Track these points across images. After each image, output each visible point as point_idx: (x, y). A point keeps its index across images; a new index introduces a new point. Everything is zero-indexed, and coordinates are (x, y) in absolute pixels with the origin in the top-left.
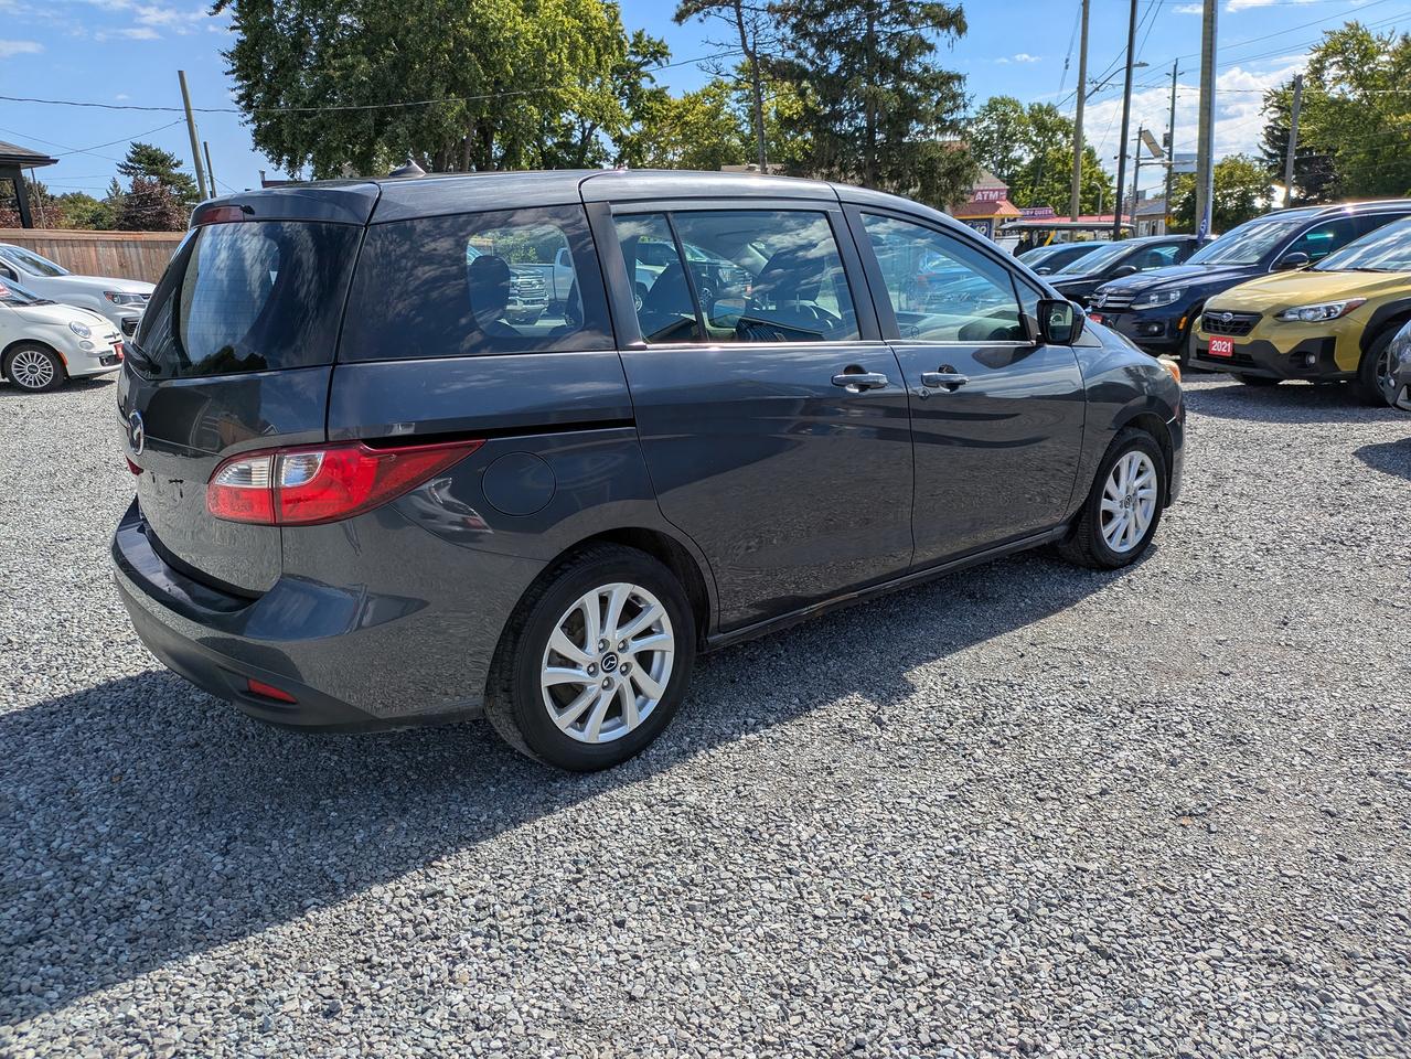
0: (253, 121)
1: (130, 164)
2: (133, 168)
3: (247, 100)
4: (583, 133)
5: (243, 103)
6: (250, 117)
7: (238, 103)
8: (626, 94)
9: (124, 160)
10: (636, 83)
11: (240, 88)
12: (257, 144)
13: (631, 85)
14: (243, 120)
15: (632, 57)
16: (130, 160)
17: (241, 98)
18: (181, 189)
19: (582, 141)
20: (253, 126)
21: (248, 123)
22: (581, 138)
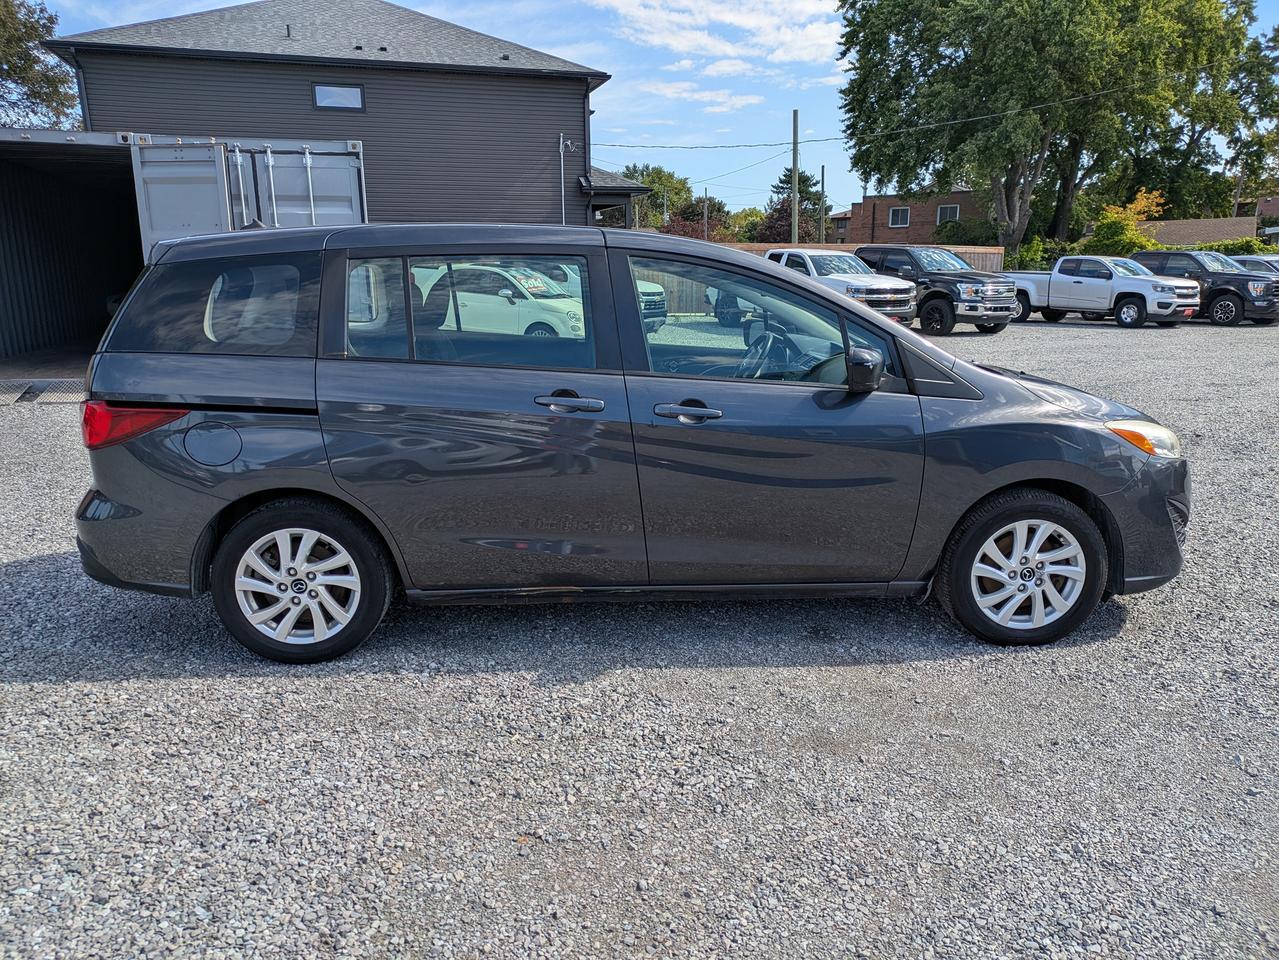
0: (854, 146)
1: (781, 185)
2: (782, 188)
3: (852, 130)
4: (1192, 137)
5: (849, 132)
6: (852, 143)
7: (844, 131)
8: (1252, 93)
9: (776, 182)
10: (1267, 80)
11: (849, 119)
12: (854, 166)
13: (1260, 82)
14: (847, 146)
15: (1267, 53)
16: (781, 182)
17: (848, 127)
18: (815, 204)
19: (1189, 145)
20: (853, 151)
21: (850, 148)
22: (1188, 142)
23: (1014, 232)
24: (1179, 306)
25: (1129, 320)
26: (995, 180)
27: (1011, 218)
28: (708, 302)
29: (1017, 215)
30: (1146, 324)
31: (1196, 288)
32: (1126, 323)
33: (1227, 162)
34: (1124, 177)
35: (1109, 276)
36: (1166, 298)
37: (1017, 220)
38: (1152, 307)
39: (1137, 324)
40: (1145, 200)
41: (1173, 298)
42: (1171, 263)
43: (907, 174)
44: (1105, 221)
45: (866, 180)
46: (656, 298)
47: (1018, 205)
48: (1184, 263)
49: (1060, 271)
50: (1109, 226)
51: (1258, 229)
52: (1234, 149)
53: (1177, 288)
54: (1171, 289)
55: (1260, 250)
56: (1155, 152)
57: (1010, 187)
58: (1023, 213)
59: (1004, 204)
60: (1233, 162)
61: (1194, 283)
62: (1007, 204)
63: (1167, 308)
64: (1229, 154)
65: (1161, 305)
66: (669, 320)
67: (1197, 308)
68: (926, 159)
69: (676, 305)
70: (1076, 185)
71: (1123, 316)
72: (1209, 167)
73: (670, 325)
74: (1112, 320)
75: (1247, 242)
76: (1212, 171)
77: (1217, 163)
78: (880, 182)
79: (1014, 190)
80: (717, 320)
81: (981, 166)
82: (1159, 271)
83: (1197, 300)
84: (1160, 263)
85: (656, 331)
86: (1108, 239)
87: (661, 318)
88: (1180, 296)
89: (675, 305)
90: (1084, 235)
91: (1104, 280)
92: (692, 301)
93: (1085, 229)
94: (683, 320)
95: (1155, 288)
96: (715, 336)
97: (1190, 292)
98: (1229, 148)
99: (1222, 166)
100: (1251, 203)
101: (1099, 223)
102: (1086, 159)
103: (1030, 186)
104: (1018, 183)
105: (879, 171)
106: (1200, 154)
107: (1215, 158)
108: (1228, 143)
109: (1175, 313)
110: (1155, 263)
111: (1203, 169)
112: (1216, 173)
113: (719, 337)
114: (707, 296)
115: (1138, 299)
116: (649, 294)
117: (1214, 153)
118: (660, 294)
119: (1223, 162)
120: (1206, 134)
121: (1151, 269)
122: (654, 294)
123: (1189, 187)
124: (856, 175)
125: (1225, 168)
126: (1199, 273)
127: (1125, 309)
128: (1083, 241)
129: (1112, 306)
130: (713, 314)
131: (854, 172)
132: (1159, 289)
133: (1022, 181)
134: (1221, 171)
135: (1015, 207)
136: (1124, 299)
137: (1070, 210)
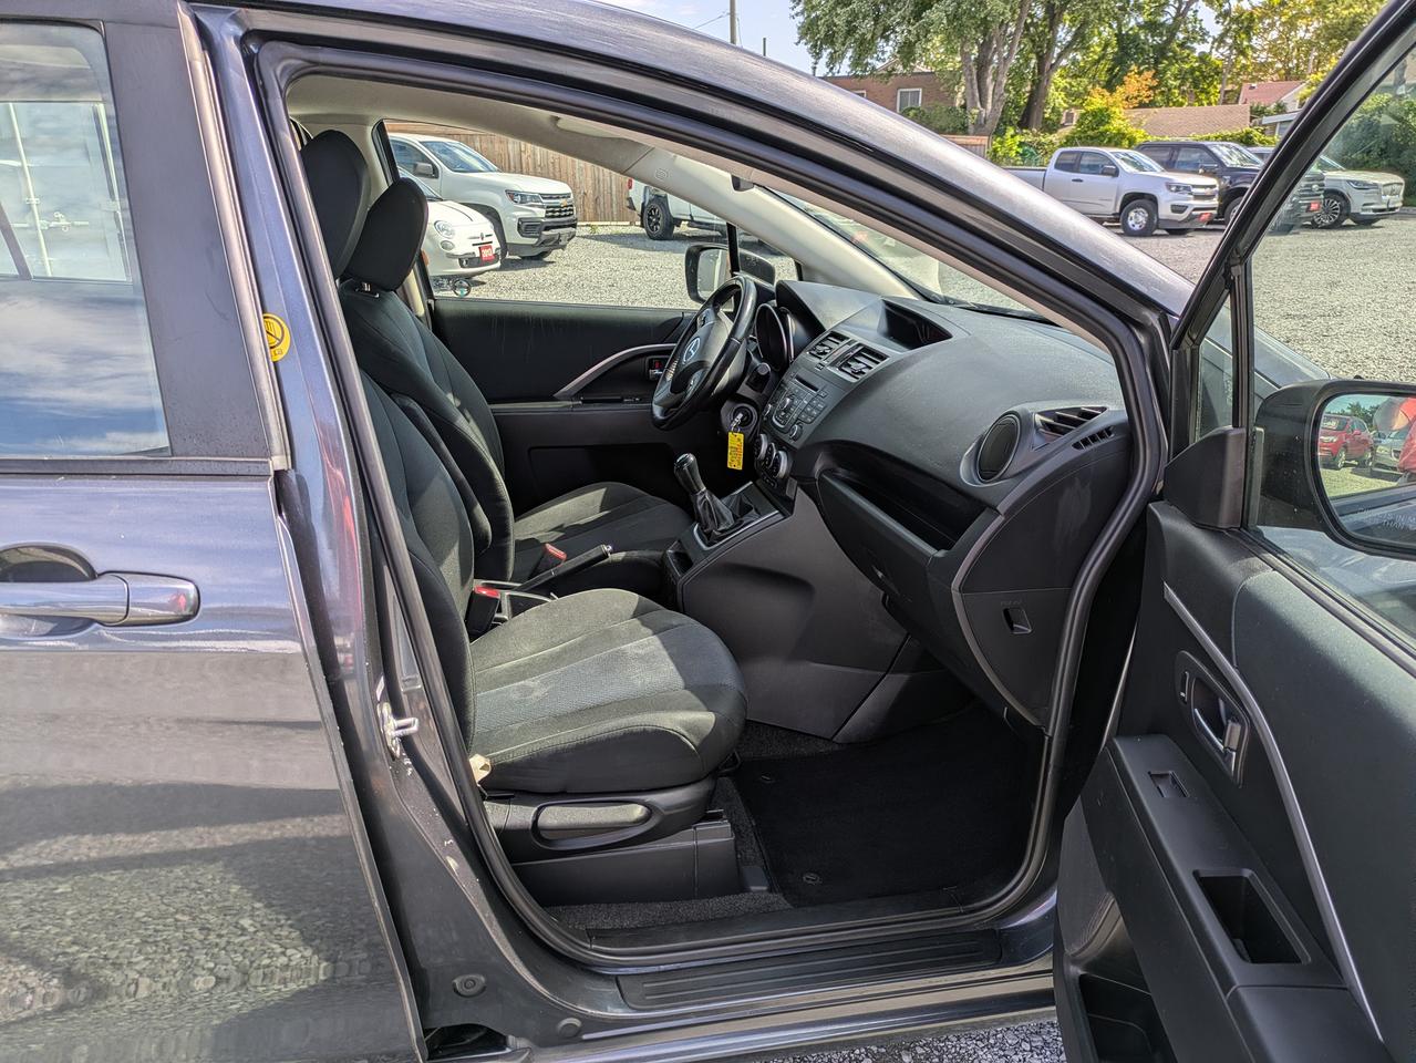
0: (802, 13)
4: (1178, 9)
6: (799, 8)
12: (801, 38)
14: (793, 13)
19: (1175, 19)
20: (801, 19)
21: (797, 15)
22: (1174, 15)
23: (985, 121)
24: (1195, 209)
25: (1137, 227)
26: (965, 56)
27: (983, 105)
28: (632, 207)
29: (990, 101)
30: (1157, 232)
31: (1214, 186)
32: (1134, 231)
33: (1215, 40)
34: (1104, 55)
35: (1115, 173)
36: (1182, 199)
37: (989, 106)
38: (1165, 211)
39: (1146, 232)
40: (1137, 82)
41: (1188, 199)
42: (1182, 157)
43: (865, 48)
44: (1089, 108)
45: (817, 56)
46: (562, 202)
47: (991, 88)
48: (1195, 156)
49: (1058, 166)
50: (1094, 114)
51: (1252, 118)
52: (1223, 24)
53: (1194, 186)
54: (1187, 188)
55: (1260, 142)
56: (1140, 26)
57: (982, 64)
58: (996, 97)
59: (976, 86)
60: (1220, 40)
61: (1212, 181)
62: (979, 87)
63: (1181, 212)
64: (1215, 30)
65: (1177, 209)
66: (582, 230)
67: (1215, 212)
68: (885, 30)
69: (591, 210)
70: (1052, 66)
71: (1130, 223)
72: (1195, 45)
73: (584, 237)
74: (1118, 227)
75: (1248, 133)
76: (1198, 51)
77: (1204, 41)
78: (833, 60)
79: (987, 70)
80: (644, 231)
81: (948, 39)
82: (1169, 165)
83: (1215, 202)
84: (1170, 155)
85: (563, 247)
86: (1093, 129)
87: (570, 229)
88: (1197, 197)
89: (590, 212)
90: (1063, 126)
91: (1109, 177)
92: (612, 206)
93: (1064, 118)
94: (601, 231)
95: (1169, 186)
96: (642, 252)
97: (1208, 191)
98: (1218, 22)
99: (1210, 45)
100: (1232, 91)
101: (1083, 111)
102: (1064, 34)
103: (1005, 64)
104: (991, 62)
105: (832, 44)
106: (1186, 31)
107: (1203, 35)
108: (1217, 17)
109: (1191, 218)
110: (1165, 155)
111: (1188, 48)
112: (1203, 53)
113: (647, 253)
114: (630, 199)
115: (1146, 200)
116: (551, 197)
117: (1201, 28)
118: (566, 196)
119: (1210, 40)
120: (1193, 7)
121: (1161, 163)
122: (558, 197)
123: (1175, 69)
124: (804, 48)
125: (1212, 48)
126: (1216, 168)
127: (1132, 214)
128: (1065, 132)
129: (1118, 211)
130: (639, 223)
131: (802, 45)
132: (1173, 189)
133: (995, 57)
134: (1207, 51)
135: (987, 90)
136: (1132, 200)
137: (1046, 95)
